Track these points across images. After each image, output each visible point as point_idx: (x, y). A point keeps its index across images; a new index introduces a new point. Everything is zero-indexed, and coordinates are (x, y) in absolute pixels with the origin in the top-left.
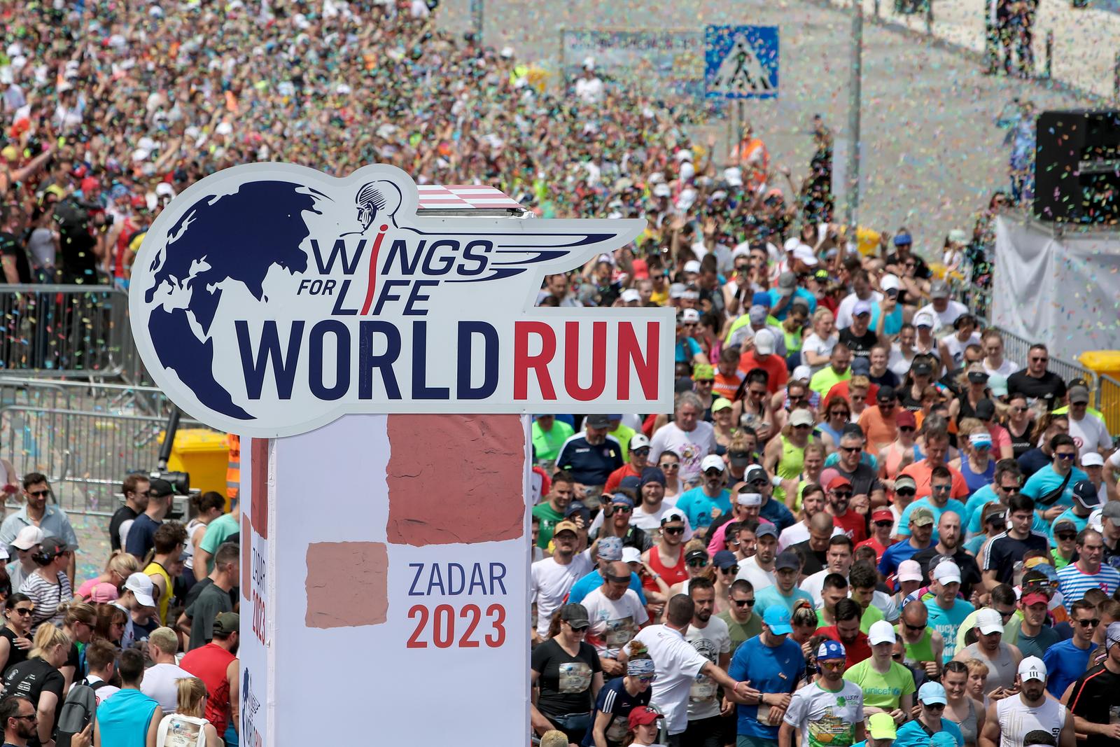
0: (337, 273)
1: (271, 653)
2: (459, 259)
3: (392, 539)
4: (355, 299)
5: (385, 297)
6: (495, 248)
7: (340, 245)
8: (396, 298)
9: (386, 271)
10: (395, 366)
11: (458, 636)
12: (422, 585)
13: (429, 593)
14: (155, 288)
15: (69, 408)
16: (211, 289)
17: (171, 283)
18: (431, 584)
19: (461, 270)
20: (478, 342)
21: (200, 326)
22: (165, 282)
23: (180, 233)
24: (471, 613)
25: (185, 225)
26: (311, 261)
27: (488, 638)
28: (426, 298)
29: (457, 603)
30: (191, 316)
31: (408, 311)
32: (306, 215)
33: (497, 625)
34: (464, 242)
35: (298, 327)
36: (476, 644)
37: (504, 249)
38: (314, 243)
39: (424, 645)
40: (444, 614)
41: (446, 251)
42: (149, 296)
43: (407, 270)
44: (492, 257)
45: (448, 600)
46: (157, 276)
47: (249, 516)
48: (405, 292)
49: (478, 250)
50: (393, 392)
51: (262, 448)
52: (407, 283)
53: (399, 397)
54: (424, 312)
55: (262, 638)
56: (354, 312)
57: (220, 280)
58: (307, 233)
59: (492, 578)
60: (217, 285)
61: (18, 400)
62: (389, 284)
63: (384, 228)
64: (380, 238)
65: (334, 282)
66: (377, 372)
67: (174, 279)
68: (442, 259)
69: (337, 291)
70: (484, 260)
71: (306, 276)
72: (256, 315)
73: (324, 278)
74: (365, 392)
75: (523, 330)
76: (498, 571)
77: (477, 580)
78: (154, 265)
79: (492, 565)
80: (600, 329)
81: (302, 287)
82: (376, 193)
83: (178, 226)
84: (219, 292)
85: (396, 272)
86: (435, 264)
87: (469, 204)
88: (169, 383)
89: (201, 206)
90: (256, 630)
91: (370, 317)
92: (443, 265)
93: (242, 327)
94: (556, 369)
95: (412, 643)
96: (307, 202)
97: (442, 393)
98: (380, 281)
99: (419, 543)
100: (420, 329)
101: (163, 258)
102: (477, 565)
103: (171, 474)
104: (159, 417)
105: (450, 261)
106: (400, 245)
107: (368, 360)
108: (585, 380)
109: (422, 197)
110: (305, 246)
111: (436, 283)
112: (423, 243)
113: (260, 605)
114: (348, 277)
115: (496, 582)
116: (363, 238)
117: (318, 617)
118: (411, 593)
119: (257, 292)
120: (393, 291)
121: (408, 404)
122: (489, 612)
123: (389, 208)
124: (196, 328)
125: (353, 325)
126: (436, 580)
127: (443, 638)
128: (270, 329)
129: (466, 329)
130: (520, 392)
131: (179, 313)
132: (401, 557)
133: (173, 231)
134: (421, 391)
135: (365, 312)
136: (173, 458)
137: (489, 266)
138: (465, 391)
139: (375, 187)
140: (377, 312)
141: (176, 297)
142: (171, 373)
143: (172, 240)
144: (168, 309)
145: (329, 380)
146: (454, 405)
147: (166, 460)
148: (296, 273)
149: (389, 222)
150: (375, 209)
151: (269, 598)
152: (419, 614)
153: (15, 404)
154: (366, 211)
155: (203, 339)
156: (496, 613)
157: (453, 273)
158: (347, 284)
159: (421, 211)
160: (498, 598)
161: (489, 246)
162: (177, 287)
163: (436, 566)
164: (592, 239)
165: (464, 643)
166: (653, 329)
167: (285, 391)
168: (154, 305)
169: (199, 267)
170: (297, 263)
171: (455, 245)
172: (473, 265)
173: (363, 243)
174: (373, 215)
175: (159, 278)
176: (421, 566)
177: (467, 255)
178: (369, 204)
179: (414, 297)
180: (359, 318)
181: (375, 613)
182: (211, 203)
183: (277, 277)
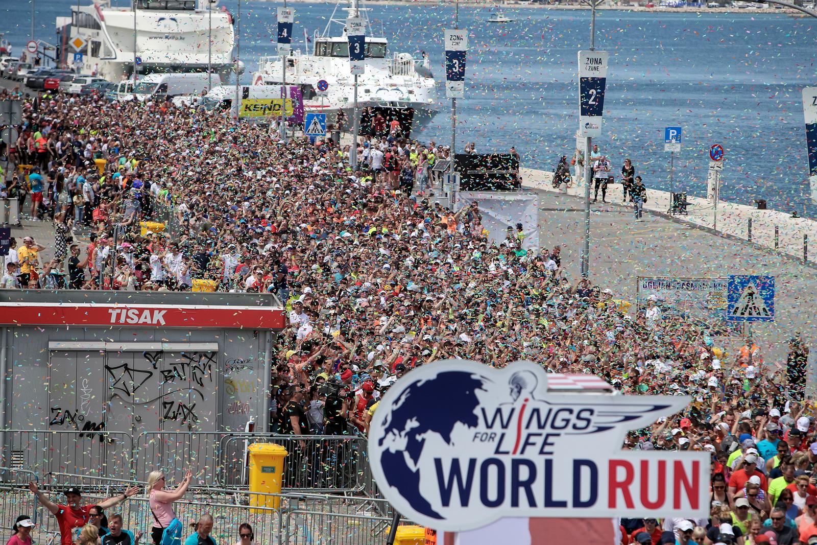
0: (497, 428)
2: (574, 420)
4: (508, 445)
5: (527, 443)
6: (596, 413)
7: (499, 411)
8: (534, 444)
9: (527, 427)
10: (534, 487)
14: (384, 437)
15: (331, 511)
16: (419, 438)
17: (394, 434)
19: (575, 427)
20: (585, 471)
21: (412, 461)
22: (391, 433)
23: (400, 403)
25: (403, 398)
26: (481, 421)
28: (552, 444)
30: (407, 455)
31: (542, 452)
32: (477, 392)
34: (576, 410)
35: (473, 462)
37: (601, 414)
38: (483, 410)
41: (565, 415)
42: (381, 442)
43: (541, 427)
44: (595, 419)
46: (385, 430)
48: (539, 441)
49: (585, 415)
50: (532, 503)
51: (450, 537)
52: (540, 435)
53: (536, 506)
54: (551, 453)
56: (507, 453)
57: (425, 433)
58: (478, 403)
60: (423, 436)
61: (300, 507)
62: (529, 435)
63: (526, 400)
64: (524, 407)
65: (495, 434)
66: (522, 490)
67: (396, 431)
68: (563, 420)
69: (497, 439)
70: (589, 421)
71: (478, 430)
72: (447, 455)
73: (489, 431)
74: (515, 503)
75: (613, 465)
78: (384, 423)
80: (662, 465)
81: (475, 437)
82: (521, 379)
83: (399, 399)
84: (423, 440)
85: (534, 428)
86: (559, 423)
87: (579, 386)
88: (393, 496)
89: (413, 386)
91: (518, 456)
92: (563, 424)
93: (438, 462)
94: (635, 489)
96: (478, 384)
97: (563, 504)
98: (524, 433)
100: (549, 464)
101: (389, 419)
104: (387, 518)
105: (568, 421)
106: (536, 411)
107: (516, 483)
108: (653, 497)
109: (550, 381)
110: (477, 411)
111: (558, 435)
112: (550, 410)
114: (504, 431)
116: (513, 406)
119: (447, 440)
120: (532, 439)
121: (542, 511)
123: (529, 388)
124: (409, 462)
125: (507, 461)
128: (455, 463)
129: (578, 464)
130: (612, 504)
131: (399, 454)
133: (396, 402)
134: (549, 502)
135: (514, 452)
137: (592, 424)
138: (577, 503)
139: (521, 375)
140: (522, 452)
141: (397, 443)
142: (394, 490)
143: (395, 407)
144: (393, 451)
145: (492, 495)
146: (570, 512)
148: (472, 428)
149: (530, 397)
150: (521, 388)
153: (298, 509)
154: (516, 390)
155: (414, 469)
157: (570, 428)
158: (503, 435)
159: (550, 390)
161: (592, 412)
162: (398, 436)
164: (657, 408)
166: (696, 465)
167: (465, 502)
168: (383, 448)
169: (412, 424)
170: (472, 421)
171: (571, 411)
172: (582, 424)
173: (513, 410)
174: (519, 392)
175: (387, 431)
177: (578, 417)
178: (517, 385)
179: (545, 443)
180: (511, 456)
182: (419, 385)
183: (460, 430)
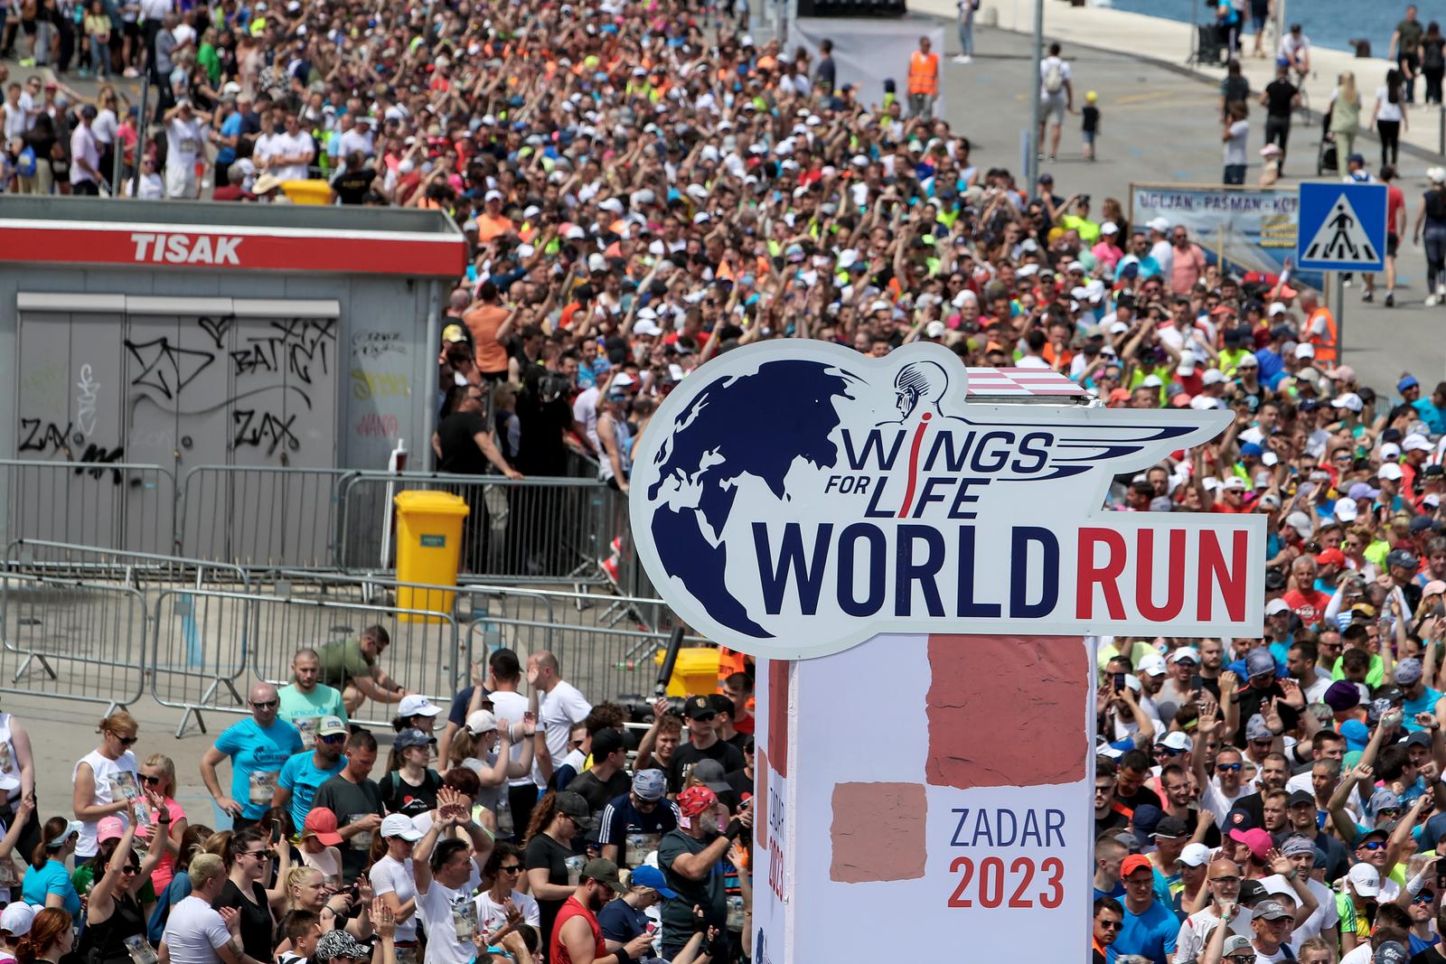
0: (872, 468)
1: (789, 912)
2: (1015, 454)
3: (930, 781)
4: (892, 498)
5: (927, 496)
6: (1056, 442)
7: (875, 436)
8: (940, 498)
9: (928, 467)
10: (938, 577)
11: (1008, 892)
12: (967, 834)
13: (974, 844)
14: (660, 484)
15: (551, 621)
16: (725, 485)
17: (679, 478)
18: (977, 833)
19: (1016, 467)
20: (1035, 549)
21: (711, 528)
22: (672, 476)
23: (690, 420)
24: (1023, 868)
25: (696, 410)
26: (842, 454)
27: (1043, 897)
28: (974, 499)
29: (1008, 856)
30: (701, 517)
31: (954, 514)
32: (836, 400)
33: (1054, 882)
34: (1020, 434)
35: (825, 531)
36: (1028, 904)
37: (1067, 443)
38: (846, 433)
39: (967, 904)
40: (992, 868)
41: (999, 444)
42: (653, 492)
43: (953, 466)
44: (1053, 452)
45: (996, 852)
46: (661, 469)
47: (766, 751)
48: (950, 492)
49: (1036, 444)
50: (936, 608)
51: (781, 670)
52: (953, 481)
53: (942, 614)
54: (973, 516)
55: (780, 894)
56: (890, 514)
57: (735, 476)
58: (837, 421)
59: (1048, 827)
60: (732, 480)
61: (491, 610)
62: (932, 482)
63: (927, 416)
64: (922, 428)
65: (868, 479)
66: (916, 585)
67: (682, 473)
68: (995, 454)
69: (871, 489)
70: (1043, 456)
71: (835, 471)
72: (776, 519)
73: (857, 474)
74: (903, 608)
75: (1087, 537)
76: (1055, 819)
77: (1031, 829)
78: (659, 458)
79: (1048, 812)
80: (1178, 538)
81: (830, 484)
82: (918, 376)
83: (688, 411)
84: (733, 489)
85: (940, 469)
86: (987, 459)
87: (1027, 390)
88: (674, 593)
89: (715, 389)
90: (772, 883)
91: (909, 520)
92: (996, 460)
93: (760, 531)
94: (1126, 584)
95: (954, 902)
96: (838, 386)
98: (922, 478)
99: (963, 786)
100: (967, 536)
101: (669, 449)
102: (1031, 812)
103: (669, 699)
104: (656, 633)
105: (1004, 456)
106: (945, 436)
107: (906, 571)
108: (1160, 598)
109: (972, 381)
110: (835, 436)
111: (986, 482)
112: (972, 435)
113: (777, 853)
114: (884, 473)
115: (1053, 832)
116: (902, 428)
117: (843, 870)
118: (953, 843)
119: (778, 490)
120: (937, 490)
121: (952, 622)
122: (1045, 867)
123: (933, 394)
124: (707, 531)
125: (889, 528)
126: (983, 828)
127: (991, 896)
128: (793, 532)
129: (1021, 536)
130: (1084, 610)
131: (687, 513)
132: (942, 801)
133: (682, 417)
134: (967, 607)
135: (903, 514)
136: (673, 681)
137: (1049, 462)
138: (1020, 609)
139: (917, 368)
140: (918, 514)
141: (684, 494)
142: (677, 583)
143: (680, 428)
144: (675, 508)
145: (861, 593)
146: (1006, 624)
147: (666, 683)
148: (824, 467)
149: (933, 410)
150: (917, 394)
151: (788, 845)
152: (962, 868)
153: (487, 615)
154: (907, 397)
155: (715, 544)
156: (1053, 868)
157: (1007, 470)
158: (883, 481)
159: (971, 398)
160: (1054, 850)
161: (1049, 439)
162: (685, 482)
163: (982, 811)
164: (1170, 432)
165: (1015, 902)
166: (1240, 538)
167: (809, 606)
168: (658, 503)
169: (712, 459)
170: (825, 456)
171: (1010, 438)
172: (1032, 461)
173: (902, 434)
174: (914, 402)
175: (665, 472)
176: (966, 812)
177: (1024, 449)
178: (910, 389)
179: (961, 497)
180: (897, 521)
181: (910, 864)
182: (726, 385)
183: (801, 471)
